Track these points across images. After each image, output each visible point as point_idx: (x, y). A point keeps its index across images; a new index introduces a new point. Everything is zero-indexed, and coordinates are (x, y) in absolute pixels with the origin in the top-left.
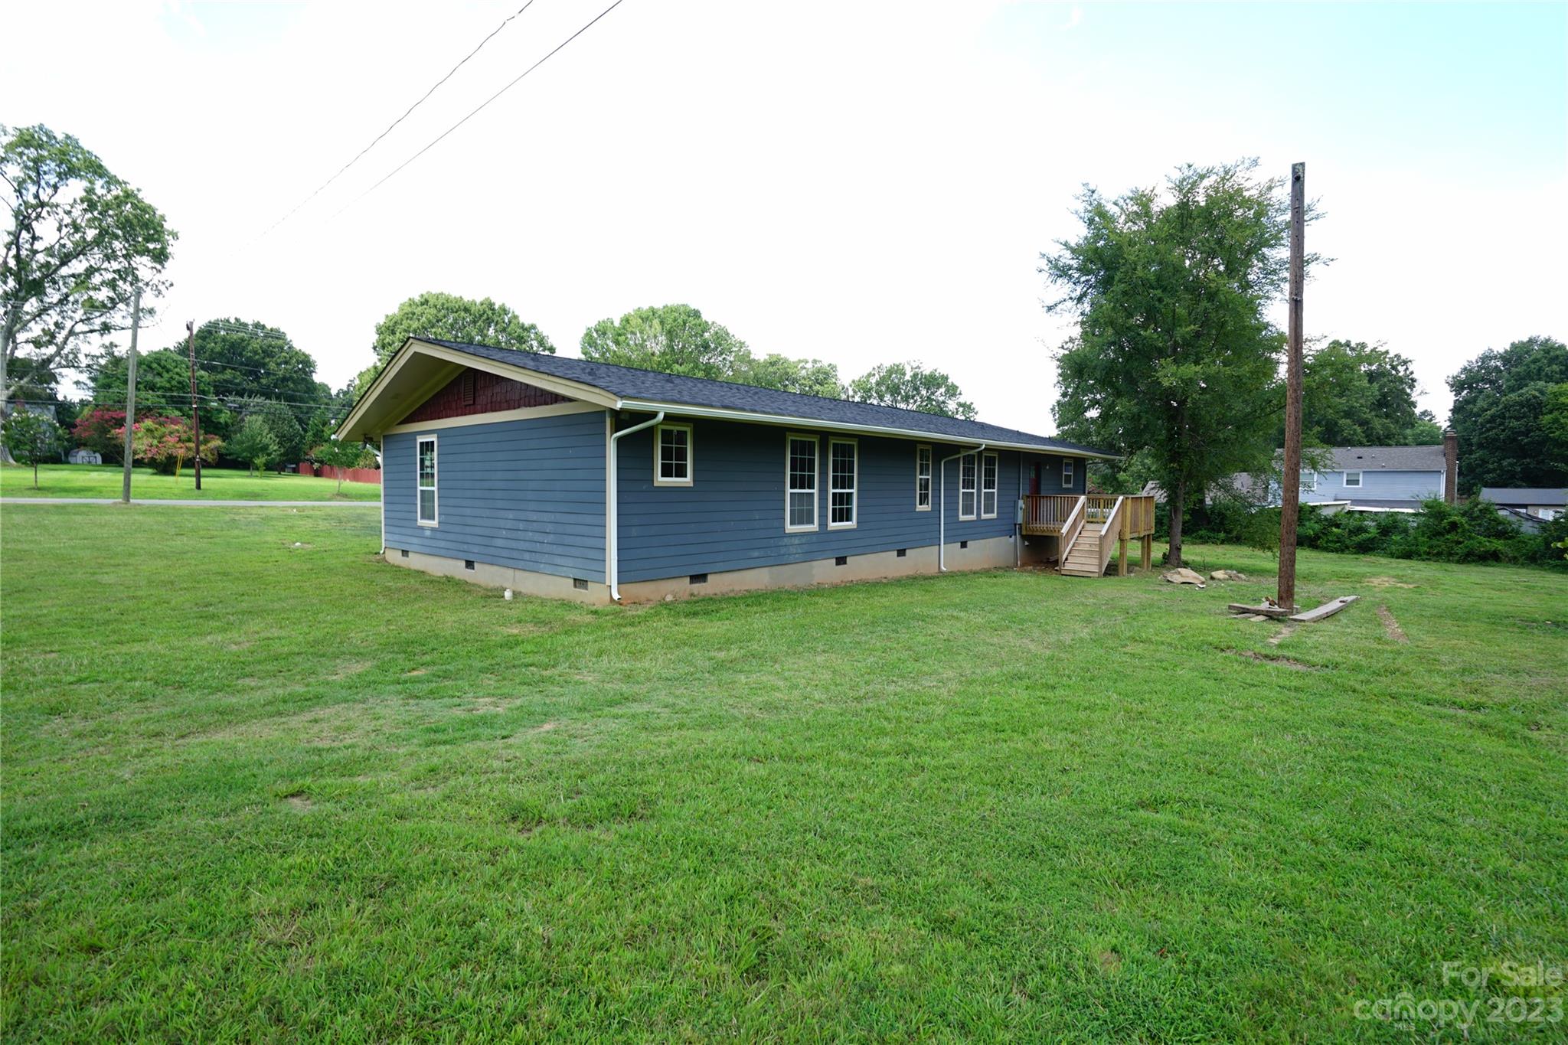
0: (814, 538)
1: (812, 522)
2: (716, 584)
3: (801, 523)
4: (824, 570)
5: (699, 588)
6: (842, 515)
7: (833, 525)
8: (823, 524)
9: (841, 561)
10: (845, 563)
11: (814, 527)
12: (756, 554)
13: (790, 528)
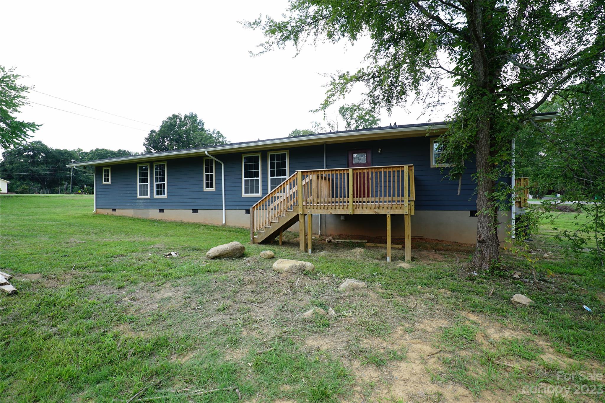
0: (149, 201)
1: (147, 195)
2: (118, 212)
3: (144, 195)
4: (154, 214)
5: (114, 213)
6: (160, 192)
7: (155, 196)
8: (152, 195)
9: (161, 211)
10: (163, 212)
11: (148, 197)
12: (128, 204)
13: (139, 197)
